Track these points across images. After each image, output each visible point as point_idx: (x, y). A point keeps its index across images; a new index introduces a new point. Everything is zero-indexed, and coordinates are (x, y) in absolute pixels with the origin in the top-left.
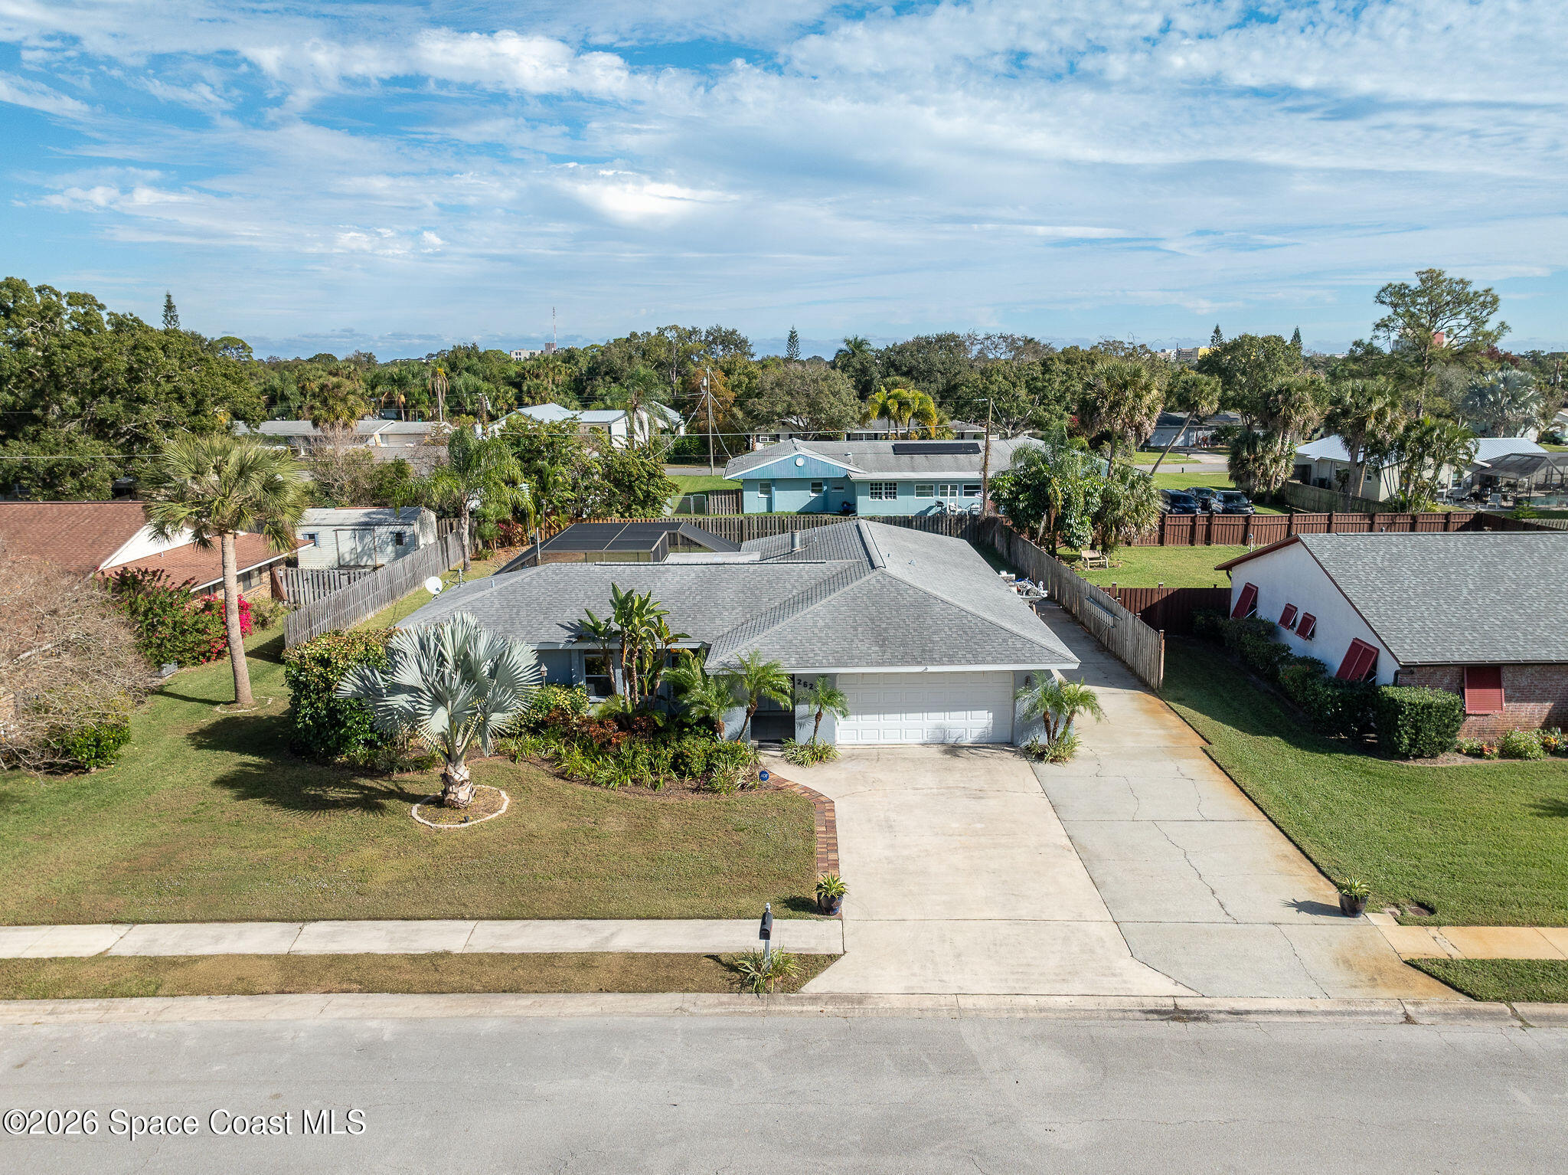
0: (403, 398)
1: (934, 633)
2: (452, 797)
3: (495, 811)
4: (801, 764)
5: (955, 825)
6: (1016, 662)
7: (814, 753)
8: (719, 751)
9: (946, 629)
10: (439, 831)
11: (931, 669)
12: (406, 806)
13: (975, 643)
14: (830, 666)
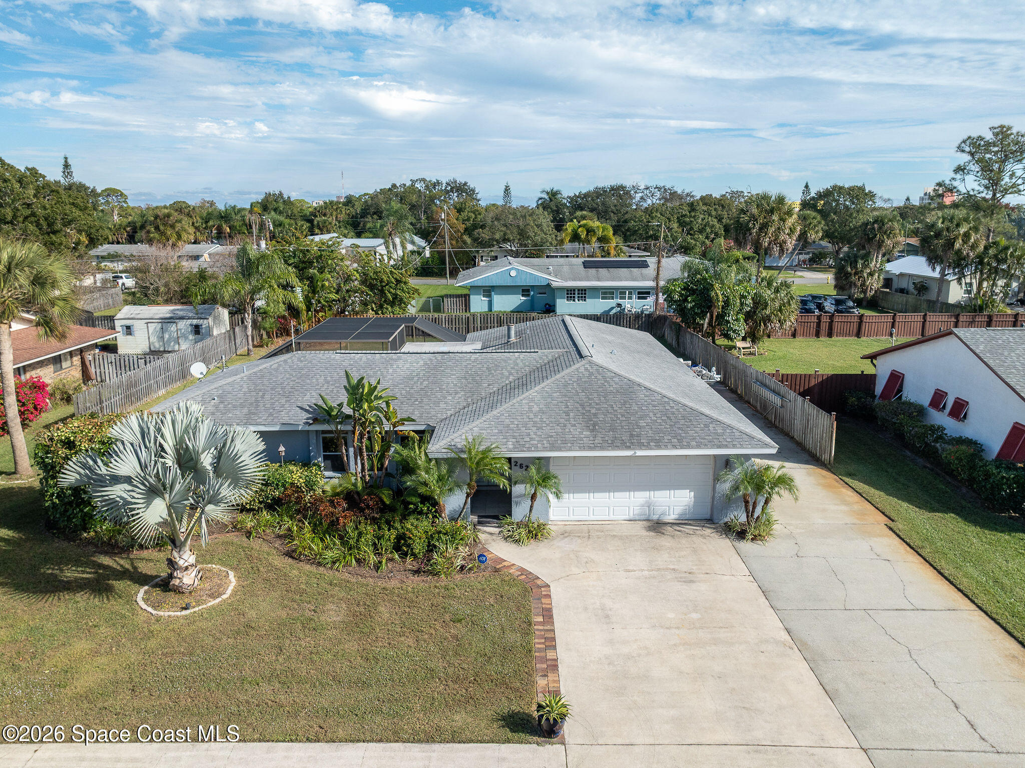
0: (228, 230)
1: (641, 418)
2: (176, 582)
3: (220, 595)
4: (517, 541)
5: (671, 615)
6: (719, 447)
7: (530, 532)
8: (440, 532)
9: (651, 415)
10: (158, 619)
11: (640, 453)
12: (134, 587)
13: (679, 428)
14: (545, 449)
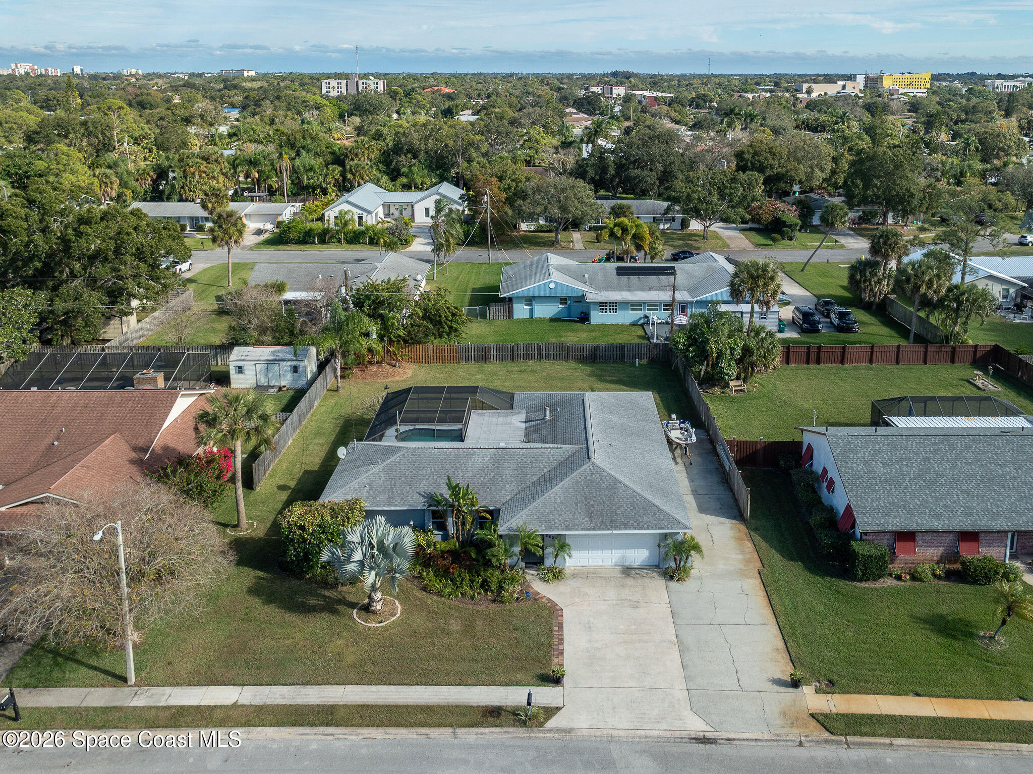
1: (618, 508)
2: (373, 608)
3: (395, 615)
4: (547, 581)
5: (622, 627)
6: (660, 529)
7: (554, 575)
8: (505, 579)
9: (625, 506)
10: (369, 628)
12: (349, 610)
13: (639, 515)
14: (563, 530)
